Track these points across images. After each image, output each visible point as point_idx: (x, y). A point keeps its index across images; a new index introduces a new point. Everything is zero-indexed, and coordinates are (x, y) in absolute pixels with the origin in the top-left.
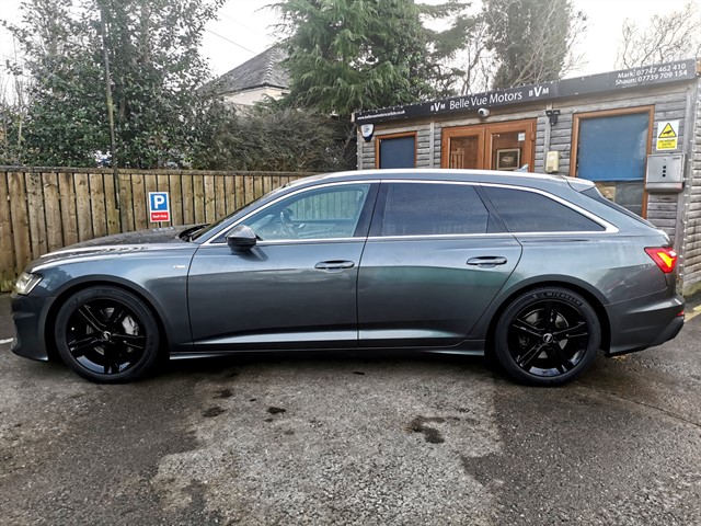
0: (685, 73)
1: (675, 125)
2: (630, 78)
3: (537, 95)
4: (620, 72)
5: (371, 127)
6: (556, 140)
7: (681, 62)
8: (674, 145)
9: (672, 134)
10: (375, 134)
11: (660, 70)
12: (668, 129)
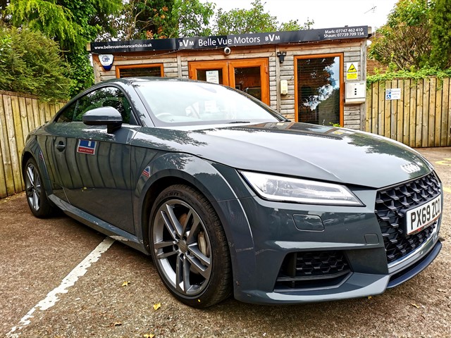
0: (363, 34)
1: (356, 64)
2: (332, 34)
3: (272, 40)
4: (327, 29)
5: (111, 57)
6: (284, 73)
7: (360, 27)
8: (356, 77)
9: (354, 70)
10: (116, 63)
11: (349, 30)
12: (352, 67)
